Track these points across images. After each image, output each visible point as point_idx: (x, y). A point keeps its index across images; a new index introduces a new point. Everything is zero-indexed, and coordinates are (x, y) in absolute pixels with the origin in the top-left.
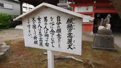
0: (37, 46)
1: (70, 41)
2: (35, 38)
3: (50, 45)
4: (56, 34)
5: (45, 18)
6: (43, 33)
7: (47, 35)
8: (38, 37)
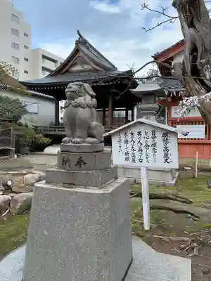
0: (129, 163)
1: (166, 155)
2: (127, 154)
3: (145, 160)
4: (151, 148)
5: (139, 133)
6: (136, 148)
7: (141, 150)
8: (130, 152)
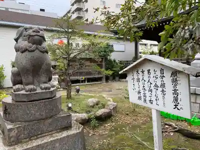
0: (141, 103)
1: (176, 99)
2: (139, 93)
3: (155, 102)
4: (160, 89)
5: (149, 71)
7: (151, 91)
8: (142, 92)
